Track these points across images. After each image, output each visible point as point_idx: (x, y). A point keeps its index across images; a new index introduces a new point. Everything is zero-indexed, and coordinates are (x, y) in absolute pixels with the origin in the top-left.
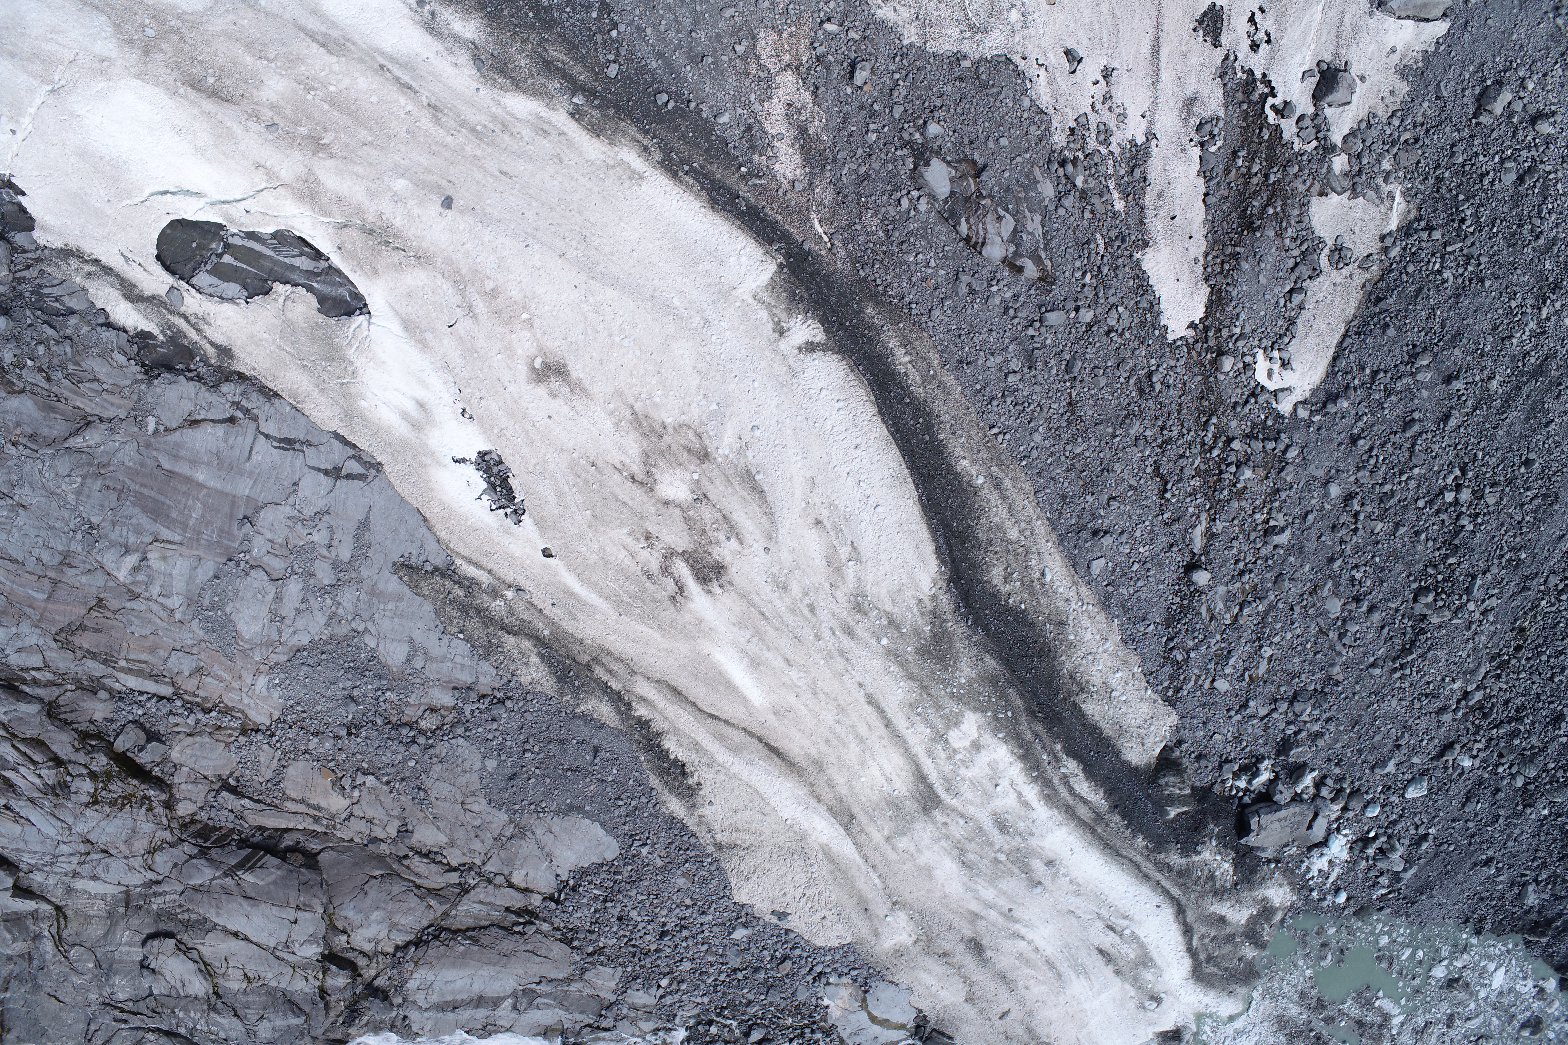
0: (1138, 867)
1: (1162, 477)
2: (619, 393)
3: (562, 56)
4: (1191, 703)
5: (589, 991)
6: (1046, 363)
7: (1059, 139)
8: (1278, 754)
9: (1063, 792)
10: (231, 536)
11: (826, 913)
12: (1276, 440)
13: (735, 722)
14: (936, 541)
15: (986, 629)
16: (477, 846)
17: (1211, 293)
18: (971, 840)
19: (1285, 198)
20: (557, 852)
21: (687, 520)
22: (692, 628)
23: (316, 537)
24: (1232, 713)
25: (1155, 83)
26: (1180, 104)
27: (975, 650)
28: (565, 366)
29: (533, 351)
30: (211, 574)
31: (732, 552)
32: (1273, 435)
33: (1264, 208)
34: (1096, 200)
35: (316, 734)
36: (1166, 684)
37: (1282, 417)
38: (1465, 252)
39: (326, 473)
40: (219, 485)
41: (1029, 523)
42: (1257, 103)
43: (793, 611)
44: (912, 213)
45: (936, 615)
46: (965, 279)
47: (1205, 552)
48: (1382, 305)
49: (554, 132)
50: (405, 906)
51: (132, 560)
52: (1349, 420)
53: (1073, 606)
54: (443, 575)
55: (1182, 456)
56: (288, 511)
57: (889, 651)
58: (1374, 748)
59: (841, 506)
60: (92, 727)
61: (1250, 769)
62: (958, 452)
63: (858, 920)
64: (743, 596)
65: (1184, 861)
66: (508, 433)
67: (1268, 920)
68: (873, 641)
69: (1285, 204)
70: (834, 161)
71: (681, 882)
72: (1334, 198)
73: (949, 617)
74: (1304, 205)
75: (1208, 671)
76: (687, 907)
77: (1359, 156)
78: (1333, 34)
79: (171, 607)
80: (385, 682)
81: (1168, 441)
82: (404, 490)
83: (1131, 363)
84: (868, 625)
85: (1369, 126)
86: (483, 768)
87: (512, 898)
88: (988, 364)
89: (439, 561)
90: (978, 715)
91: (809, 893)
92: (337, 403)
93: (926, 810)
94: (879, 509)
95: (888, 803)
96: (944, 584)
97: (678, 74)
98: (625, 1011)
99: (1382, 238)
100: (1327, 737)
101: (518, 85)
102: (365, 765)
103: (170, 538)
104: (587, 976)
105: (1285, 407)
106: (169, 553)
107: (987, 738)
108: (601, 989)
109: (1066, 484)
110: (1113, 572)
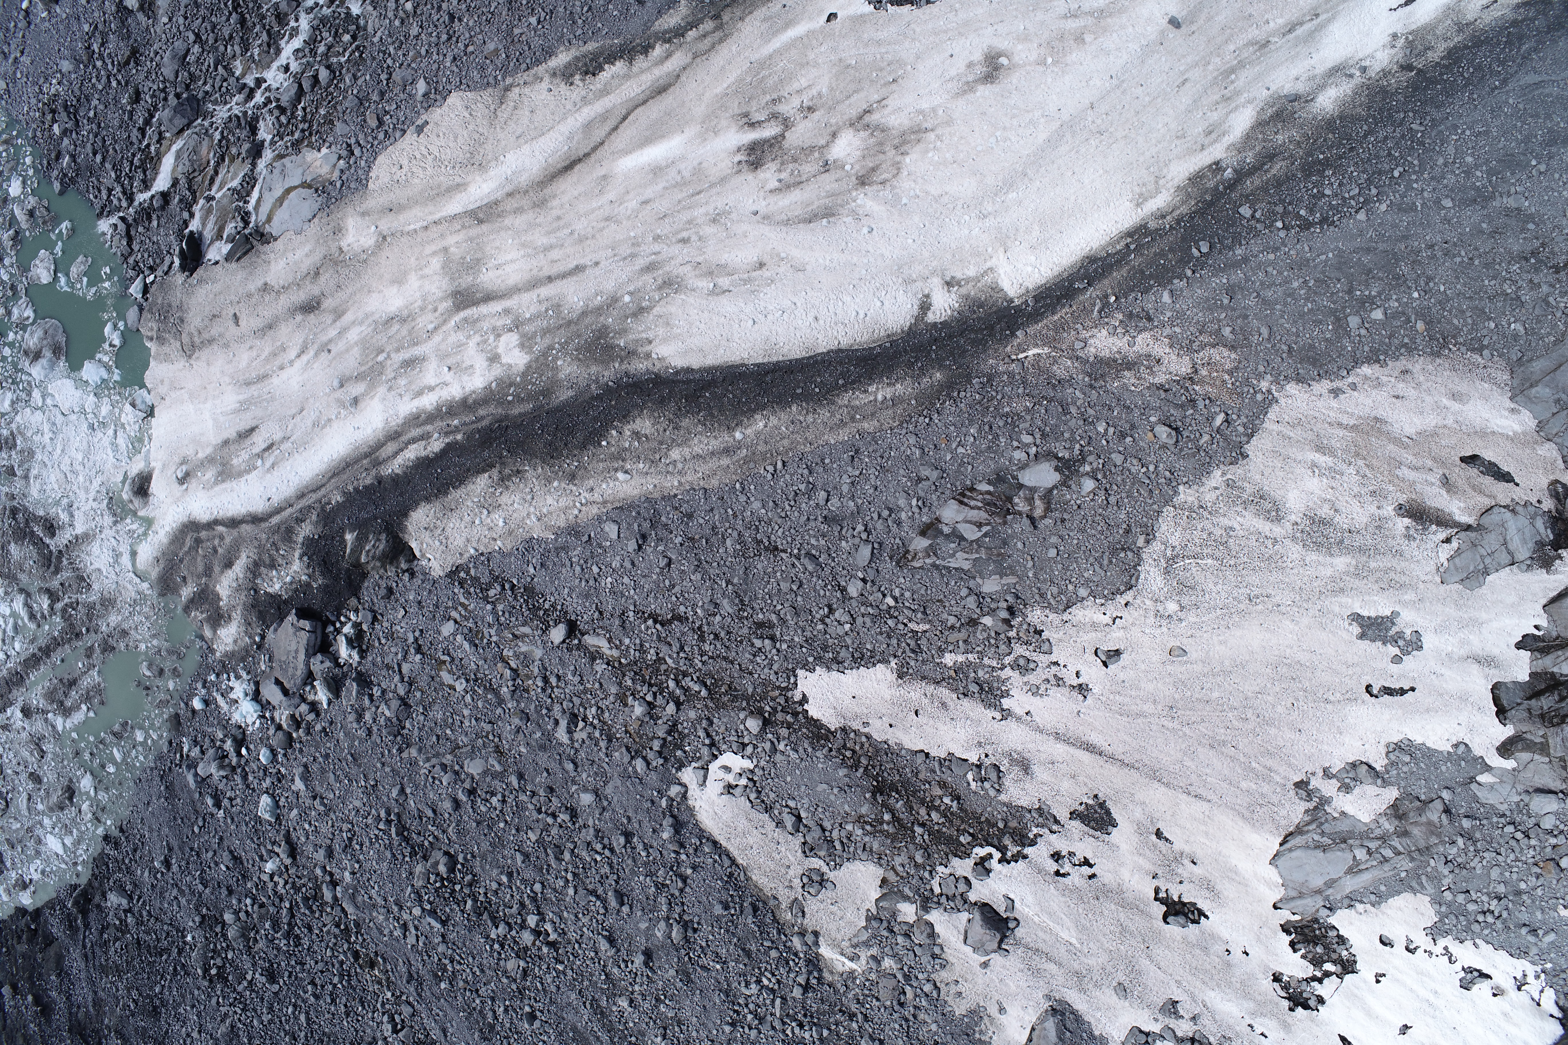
0: (314, 491)
1: (670, 622)
3: (1274, 171)
4: (444, 595)
7: (1036, 616)
8: (360, 674)
9: (415, 432)
11: (404, 171)
12: (660, 753)
13: (614, 136)
14: (700, 370)
15: (599, 397)
17: (829, 730)
18: (410, 333)
19: (894, 838)
21: (812, 149)
22: (714, 124)
24: (417, 634)
25: (1057, 736)
26: (1027, 755)
27: (583, 383)
28: (992, 82)
29: (1016, 59)
31: (767, 180)
32: (666, 752)
33: (892, 811)
34: (963, 635)
36: (472, 572)
37: (679, 769)
38: (769, 1018)
41: (679, 472)
42: (1000, 841)
43: (689, 222)
44: (1015, 444)
45: (631, 353)
46: (935, 474)
47: (581, 646)
49: (1207, 141)
52: (648, 837)
53: (584, 495)
57: (617, 301)
58: (323, 771)
59: (767, 290)
61: (357, 641)
62: (774, 421)
63: (385, 200)
64: (723, 180)
65: (300, 539)
66: (951, 16)
67: (208, 619)
68: (632, 288)
69: (887, 835)
70: (1091, 386)
71: (492, 47)
72: (875, 894)
73: (623, 367)
74: (880, 859)
75: (467, 619)
76: (467, 46)
77: (907, 935)
78: (1041, 946)
83: (792, 623)
84: (648, 288)
85: (934, 956)
88: (845, 477)
90: (521, 368)
91: (430, 158)
93: (456, 294)
94: (751, 322)
95: (478, 260)
96: (656, 369)
97: (1223, 271)
99: (816, 934)
100: (355, 725)
101: (1260, 125)
105: (688, 775)
107: (497, 371)
109: (701, 521)
110: (600, 546)
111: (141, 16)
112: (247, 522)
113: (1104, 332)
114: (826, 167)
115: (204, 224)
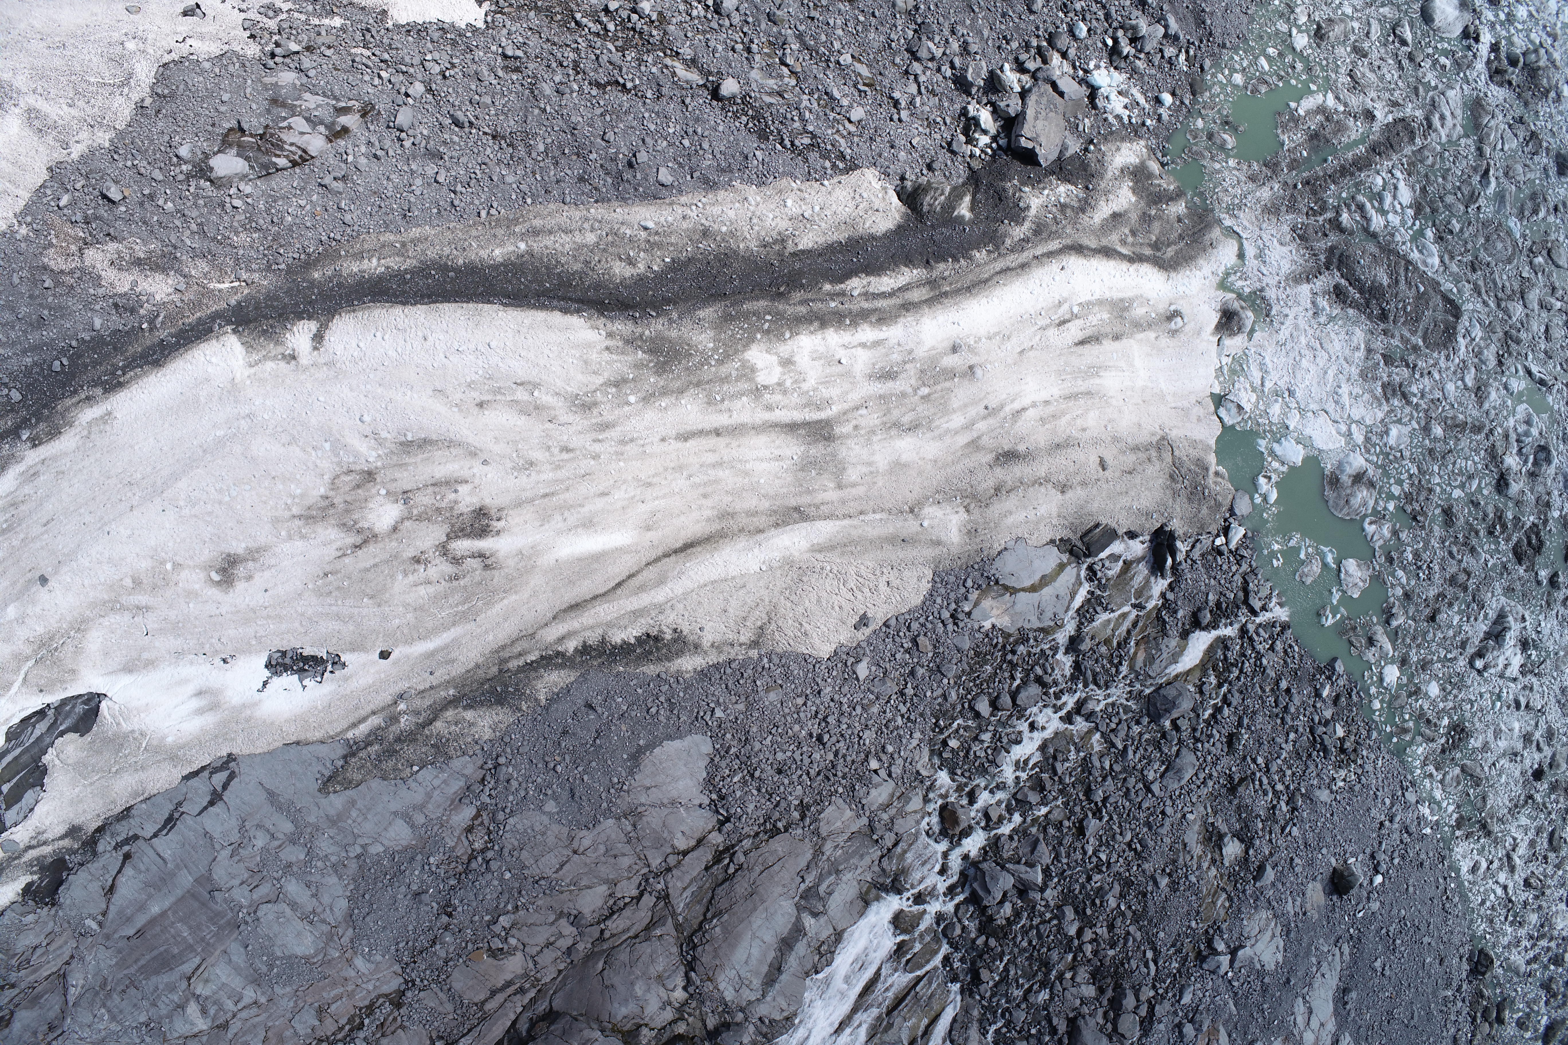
0: (1008, 269)
1: (609, 83)
2: (276, 521)
4: (863, 150)
5: (841, 840)
7: (252, 50)
8: (969, 94)
9: (882, 303)
11: (885, 579)
13: (635, 569)
14: (553, 309)
15: (668, 301)
16: (625, 862)
18: (889, 411)
20: (674, 794)
21: (419, 519)
22: (523, 564)
24: (896, 117)
27: (687, 322)
28: (229, 555)
29: (202, 575)
31: (471, 494)
36: (828, 164)
41: (587, 219)
43: (559, 467)
44: (249, 200)
45: (629, 342)
47: (706, 73)
49: (40, 467)
50: (644, 958)
53: (693, 215)
54: (353, 754)
57: (644, 399)
59: (475, 377)
61: (970, 125)
62: (484, 254)
63: (910, 553)
64: (519, 504)
65: (1027, 225)
66: (261, 633)
67: (1150, 176)
68: (626, 408)
70: (175, 248)
71: (773, 696)
73: (640, 330)
75: (836, 120)
76: (805, 704)
82: (261, 747)
84: (608, 406)
87: (698, 859)
88: (418, 193)
89: (341, 751)
90: (754, 346)
91: (852, 584)
92: (159, 761)
93: (829, 438)
94: (493, 344)
95: (802, 470)
96: (603, 320)
97: (46, 344)
98: (885, 816)
100: (970, 40)
103: (194, 966)
104: (824, 832)
106: (206, 975)
107: (784, 349)
108: (849, 827)
109: (569, 172)
110: (680, 165)
111: (1224, 828)
112: (1088, 248)
113: (158, 298)
114: (406, 496)
115: (1147, 581)
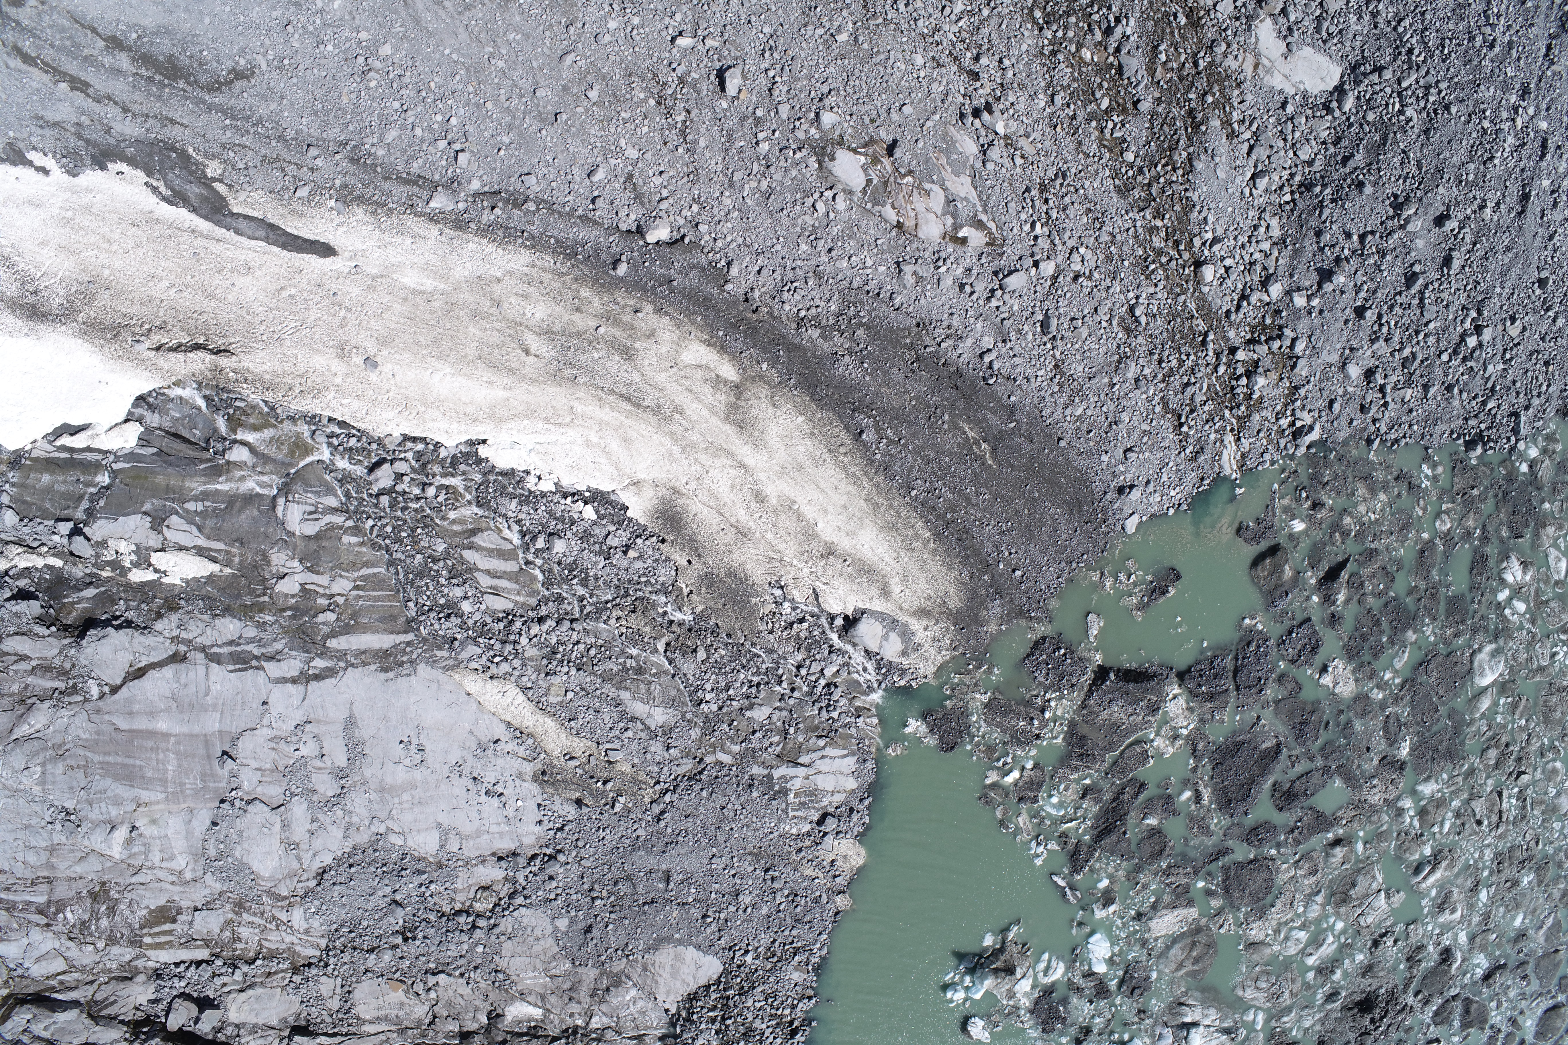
6: (1019, 331)
10: (215, 777)
12: (1280, 337)
19: (1221, 81)
23: (304, 751)
30: (208, 822)
32: (1276, 332)
33: (1202, 99)
34: (1023, 142)
35: (371, 951)
38: (1421, 83)
39: (294, 681)
40: (185, 729)
46: (908, 269)
48: (1351, 164)
51: (121, 833)
52: (1350, 294)
55: (1187, 384)
56: (266, 732)
60: (139, 1014)
69: (1222, 88)
79: (178, 868)
80: (425, 876)
81: (1170, 373)
83: (1109, 303)
86: (556, 929)
102: (432, 965)
